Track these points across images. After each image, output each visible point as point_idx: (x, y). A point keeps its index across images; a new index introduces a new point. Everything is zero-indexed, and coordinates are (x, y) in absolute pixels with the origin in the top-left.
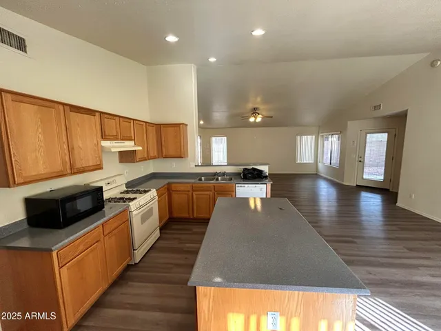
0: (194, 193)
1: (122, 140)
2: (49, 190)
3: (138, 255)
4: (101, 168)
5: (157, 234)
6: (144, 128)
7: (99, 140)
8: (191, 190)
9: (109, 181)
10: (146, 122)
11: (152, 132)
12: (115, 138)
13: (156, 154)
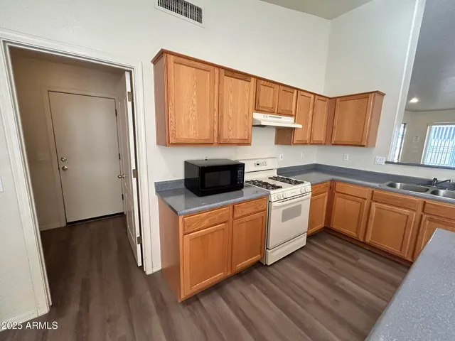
0: (374, 204)
1: (279, 114)
2: (205, 158)
3: (272, 257)
4: (249, 144)
5: (302, 241)
6: (312, 102)
7: (251, 110)
8: (369, 197)
9: (260, 161)
10: (315, 94)
11: (323, 108)
12: (270, 111)
13: (322, 139)
